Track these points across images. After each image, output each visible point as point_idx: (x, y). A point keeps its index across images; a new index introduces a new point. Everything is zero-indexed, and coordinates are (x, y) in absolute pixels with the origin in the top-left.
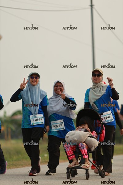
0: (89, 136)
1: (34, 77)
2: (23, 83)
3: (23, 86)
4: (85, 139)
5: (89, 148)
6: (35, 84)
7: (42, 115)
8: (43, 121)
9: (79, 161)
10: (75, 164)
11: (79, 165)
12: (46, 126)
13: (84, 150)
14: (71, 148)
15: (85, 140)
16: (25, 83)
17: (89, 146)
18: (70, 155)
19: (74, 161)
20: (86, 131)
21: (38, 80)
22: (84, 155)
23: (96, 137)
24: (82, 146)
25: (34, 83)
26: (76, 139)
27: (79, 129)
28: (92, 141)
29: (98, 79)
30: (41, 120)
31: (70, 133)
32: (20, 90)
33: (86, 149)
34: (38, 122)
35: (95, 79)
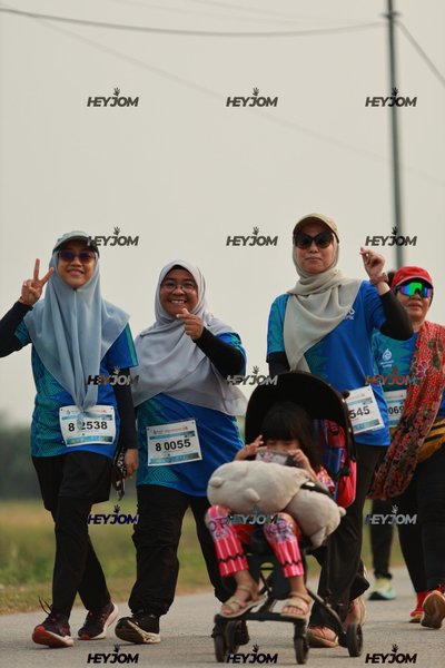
0: (304, 487)
1: (76, 252)
2: (32, 278)
3: (34, 294)
4: (292, 494)
6: (80, 280)
7: (110, 410)
8: (111, 430)
12: (125, 451)
13: (289, 545)
15: (288, 500)
16: (41, 277)
18: (230, 558)
20: (292, 462)
21: (91, 264)
22: (287, 562)
23: (330, 489)
24: (279, 529)
25: (76, 277)
26: (254, 494)
28: (318, 506)
29: (318, 255)
30: (104, 426)
32: (21, 309)
33: (293, 540)
34: (88, 433)
35: (308, 255)
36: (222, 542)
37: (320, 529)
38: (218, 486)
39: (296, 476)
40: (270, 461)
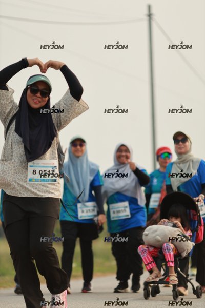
5: (178, 252)
9: (162, 272)
10: (157, 277)
11: (163, 277)
13: (170, 255)
14: (150, 252)
17: (178, 249)
18: (149, 263)
19: (154, 272)
20: (175, 226)
22: (169, 261)
23: (190, 235)
24: (167, 248)
26: (159, 238)
27: (164, 223)
29: (182, 146)
31: (151, 229)
33: (172, 253)
36: (145, 258)
37: (184, 251)
38: (147, 235)
39: (175, 231)
40: (166, 225)
